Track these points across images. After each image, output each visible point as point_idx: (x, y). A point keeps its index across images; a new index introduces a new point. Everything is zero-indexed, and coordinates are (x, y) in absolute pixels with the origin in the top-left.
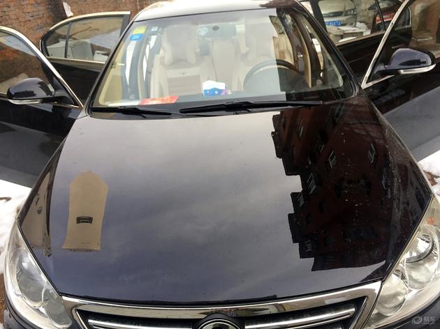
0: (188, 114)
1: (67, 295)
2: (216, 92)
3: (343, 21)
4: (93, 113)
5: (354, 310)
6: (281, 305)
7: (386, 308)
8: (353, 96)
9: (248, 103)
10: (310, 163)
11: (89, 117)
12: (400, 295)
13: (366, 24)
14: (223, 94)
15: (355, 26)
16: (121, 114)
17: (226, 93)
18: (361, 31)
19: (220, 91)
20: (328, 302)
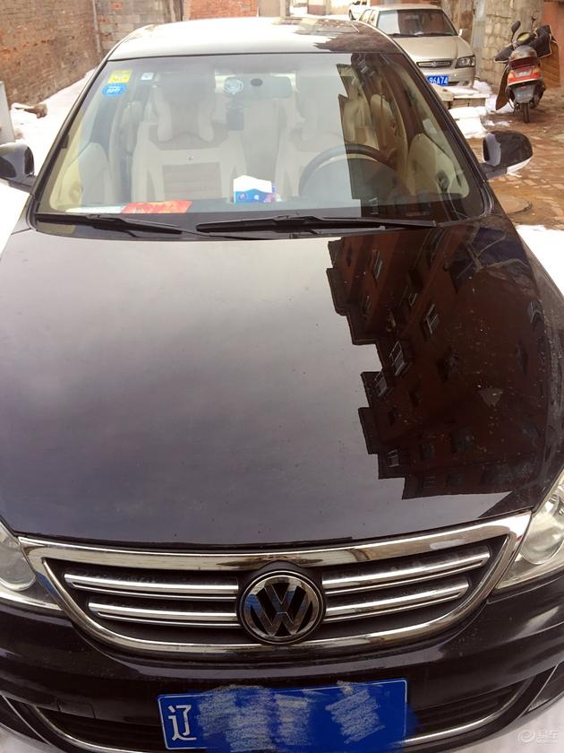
0: (212, 234)
1: (26, 535)
2: (257, 197)
3: (453, 77)
4: (39, 223)
5: (487, 555)
6: (360, 550)
7: (535, 552)
8: (484, 215)
9: (312, 219)
10: (394, 324)
11: (33, 231)
12: (556, 533)
13: (490, 84)
14: (268, 200)
15: (472, 88)
16: (90, 228)
17: (273, 200)
18: (482, 96)
19: (263, 195)
20: (434, 547)
